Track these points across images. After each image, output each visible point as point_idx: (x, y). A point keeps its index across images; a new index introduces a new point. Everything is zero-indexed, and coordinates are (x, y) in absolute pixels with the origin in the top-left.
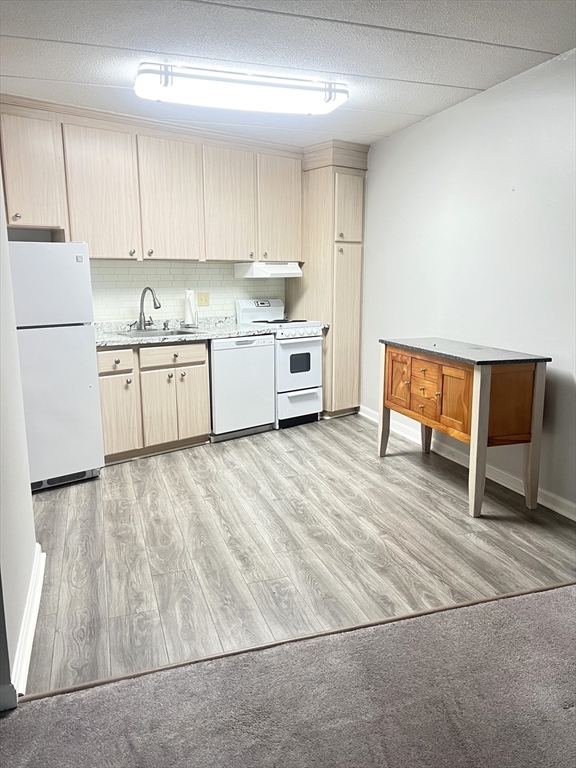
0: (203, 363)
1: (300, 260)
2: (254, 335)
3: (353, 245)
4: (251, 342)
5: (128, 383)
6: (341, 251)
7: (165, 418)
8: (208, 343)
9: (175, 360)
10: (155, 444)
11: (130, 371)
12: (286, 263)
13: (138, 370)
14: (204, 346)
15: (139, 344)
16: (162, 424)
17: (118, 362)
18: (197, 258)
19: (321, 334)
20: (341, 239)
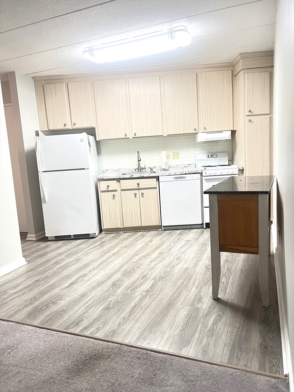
0: (156, 188)
1: (232, 129)
2: (186, 174)
3: (261, 117)
4: (185, 177)
5: (114, 196)
6: (250, 121)
7: (134, 214)
8: (158, 178)
9: (138, 186)
10: (128, 226)
11: (116, 191)
12: (221, 132)
13: (120, 190)
14: (155, 179)
15: (119, 178)
16: (132, 217)
17: (108, 186)
18: (161, 134)
19: (237, 173)
20: (250, 114)
